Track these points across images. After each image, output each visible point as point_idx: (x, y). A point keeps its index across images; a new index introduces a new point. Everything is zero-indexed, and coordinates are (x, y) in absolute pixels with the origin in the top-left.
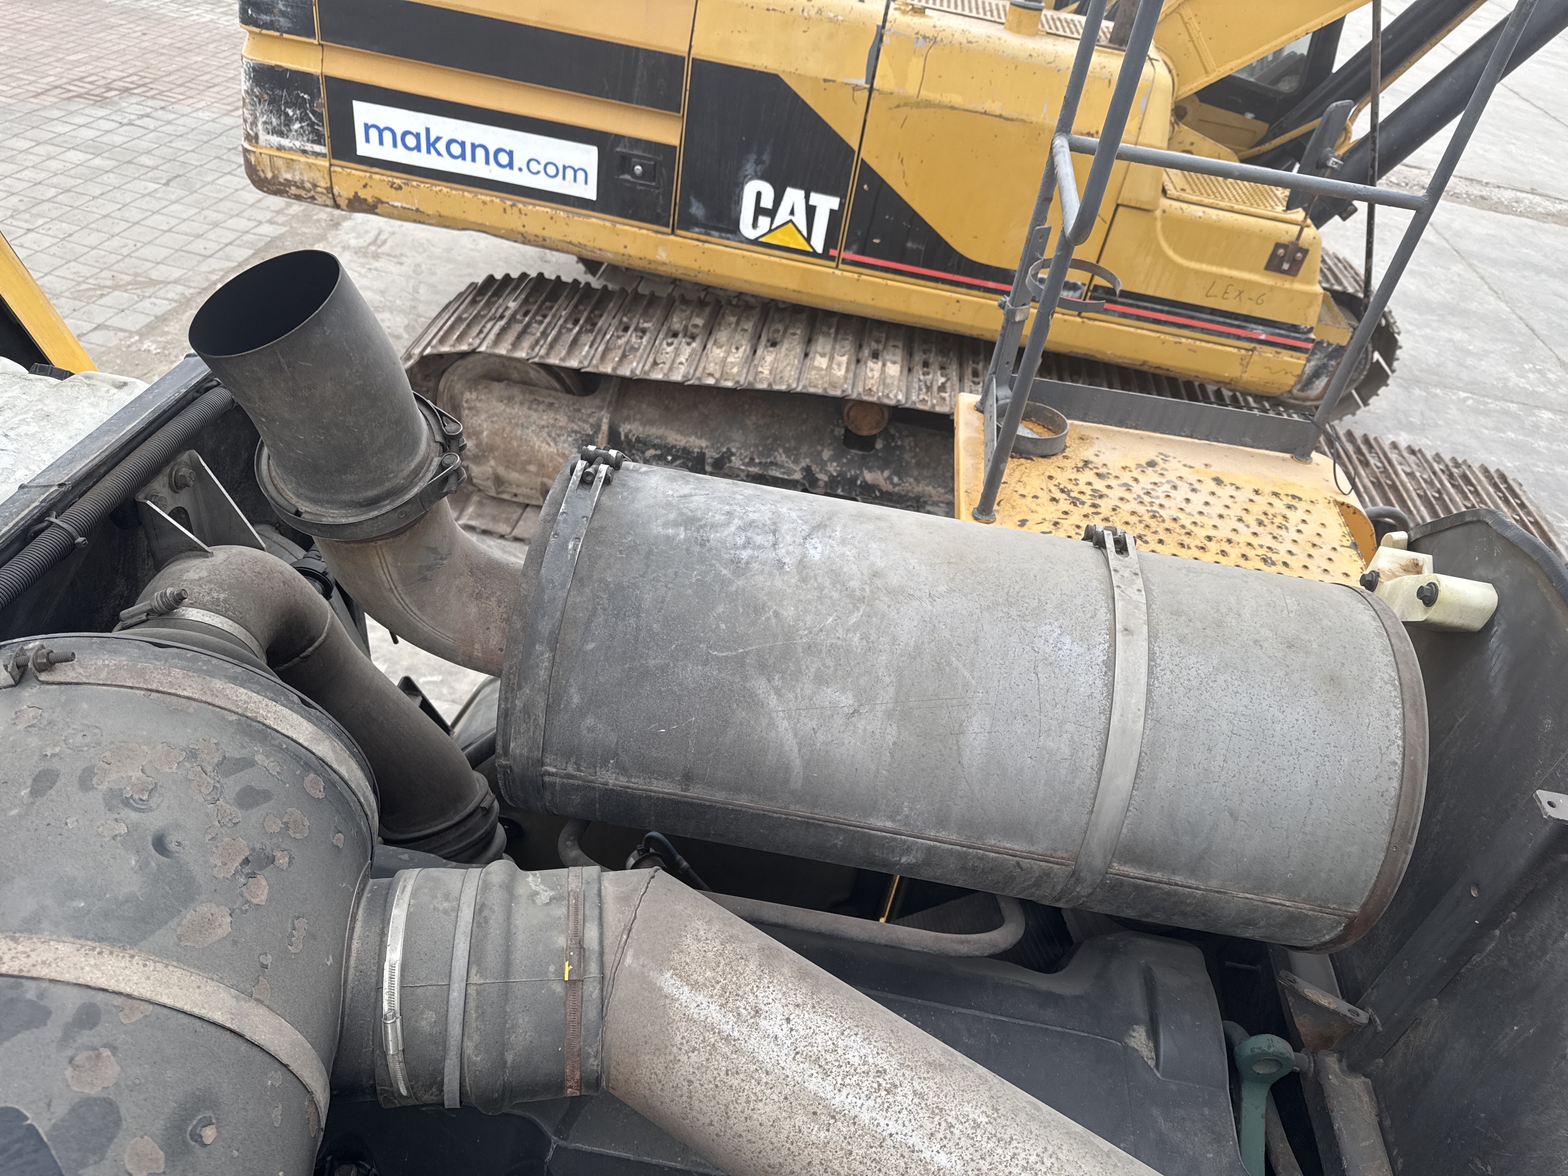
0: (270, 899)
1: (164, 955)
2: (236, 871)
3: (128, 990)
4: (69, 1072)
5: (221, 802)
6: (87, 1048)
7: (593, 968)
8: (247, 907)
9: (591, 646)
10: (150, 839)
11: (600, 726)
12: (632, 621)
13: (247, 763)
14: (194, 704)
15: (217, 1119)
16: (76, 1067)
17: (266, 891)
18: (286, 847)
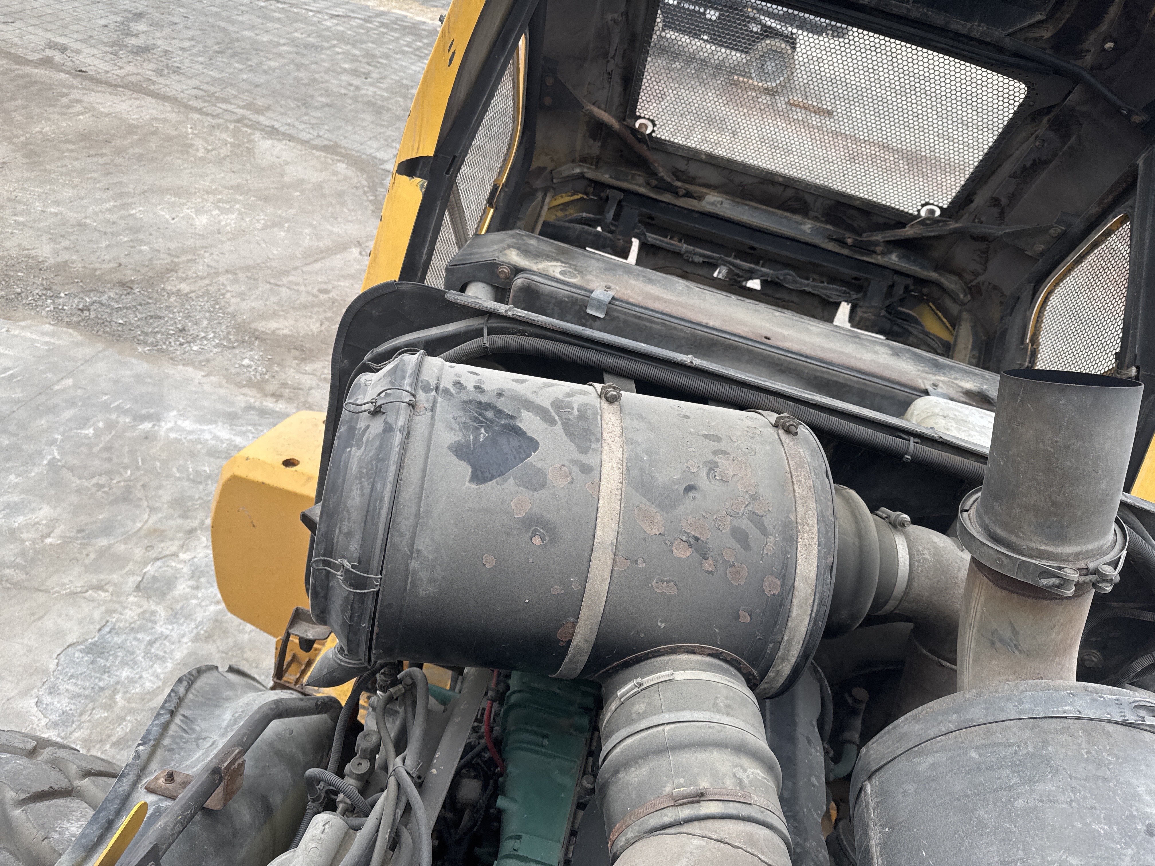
0: (679, 559)
1: (625, 500)
2: (688, 534)
3: (602, 483)
4: (558, 465)
5: (730, 518)
6: (570, 471)
7: (686, 812)
8: (669, 544)
9: (974, 755)
10: (692, 483)
11: (910, 799)
12: (1016, 780)
13: (764, 532)
14: (792, 495)
15: (546, 545)
16: (560, 468)
17: (682, 556)
18: (718, 566)
